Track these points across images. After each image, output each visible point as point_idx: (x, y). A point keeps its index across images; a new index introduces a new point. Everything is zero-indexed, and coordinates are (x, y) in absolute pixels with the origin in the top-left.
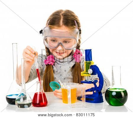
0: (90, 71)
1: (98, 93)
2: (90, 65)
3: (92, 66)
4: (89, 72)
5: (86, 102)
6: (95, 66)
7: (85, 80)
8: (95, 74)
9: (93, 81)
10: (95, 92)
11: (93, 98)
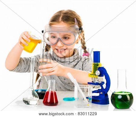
0: (98, 73)
1: (104, 95)
2: (98, 67)
3: (100, 68)
4: (96, 74)
5: (92, 103)
6: (103, 68)
7: (92, 81)
8: (103, 76)
9: (99, 83)
10: (101, 93)
11: (99, 99)
